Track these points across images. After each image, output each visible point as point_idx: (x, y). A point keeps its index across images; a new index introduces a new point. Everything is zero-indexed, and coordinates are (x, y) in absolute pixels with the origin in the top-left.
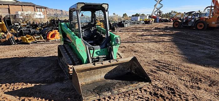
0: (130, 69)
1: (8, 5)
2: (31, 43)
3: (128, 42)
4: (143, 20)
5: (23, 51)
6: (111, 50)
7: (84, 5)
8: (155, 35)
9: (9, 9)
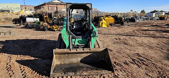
0: (104, 58)
1: (57, 4)
2: (56, 31)
3: (126, 35)
4: (158, 17)
5: (48, 35)
6: (90, 40)
7: (71, 5)
8: (161, 31)
9: (57, 7)
